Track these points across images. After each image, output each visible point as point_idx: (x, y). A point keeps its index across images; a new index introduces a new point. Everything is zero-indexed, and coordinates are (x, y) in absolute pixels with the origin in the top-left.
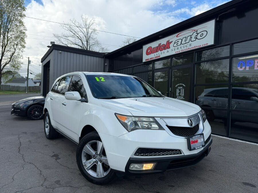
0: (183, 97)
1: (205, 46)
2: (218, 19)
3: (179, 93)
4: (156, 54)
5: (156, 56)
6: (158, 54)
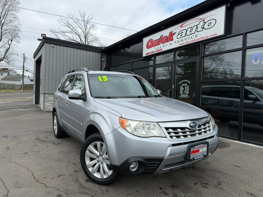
0: (187, 95)
1: (214, 36)
2: (229, 5)
3: (183, 91)
4: (157, 47)
5: (157, 50)
6: (160, 47)
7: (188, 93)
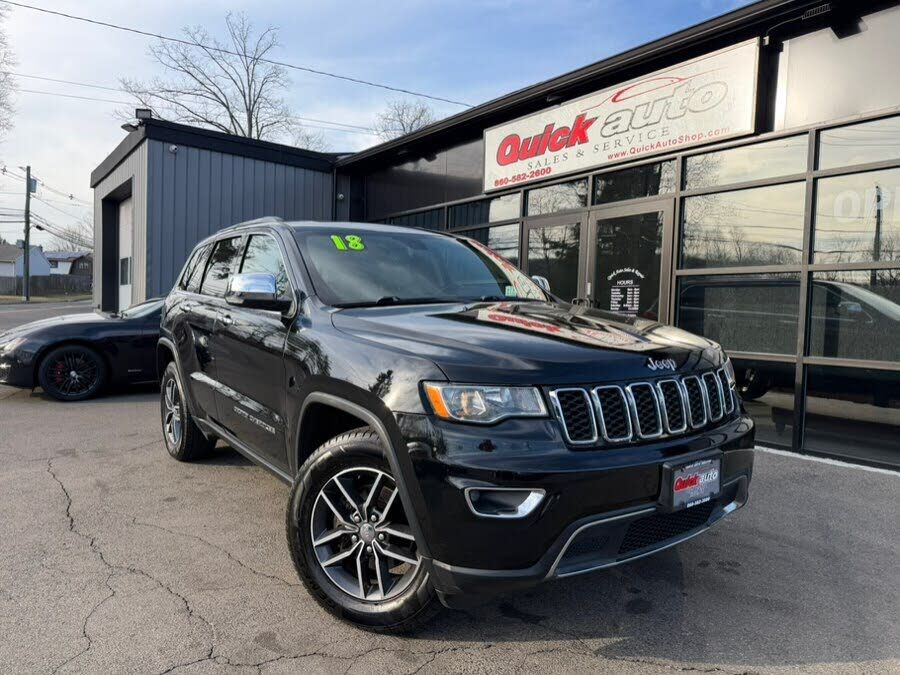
1: (721, 134)
2: (766, 42)
3: (619, 302)
4: (534, 160)
5: (535, 170)
6: (543, 163)
7: (636, 308)
